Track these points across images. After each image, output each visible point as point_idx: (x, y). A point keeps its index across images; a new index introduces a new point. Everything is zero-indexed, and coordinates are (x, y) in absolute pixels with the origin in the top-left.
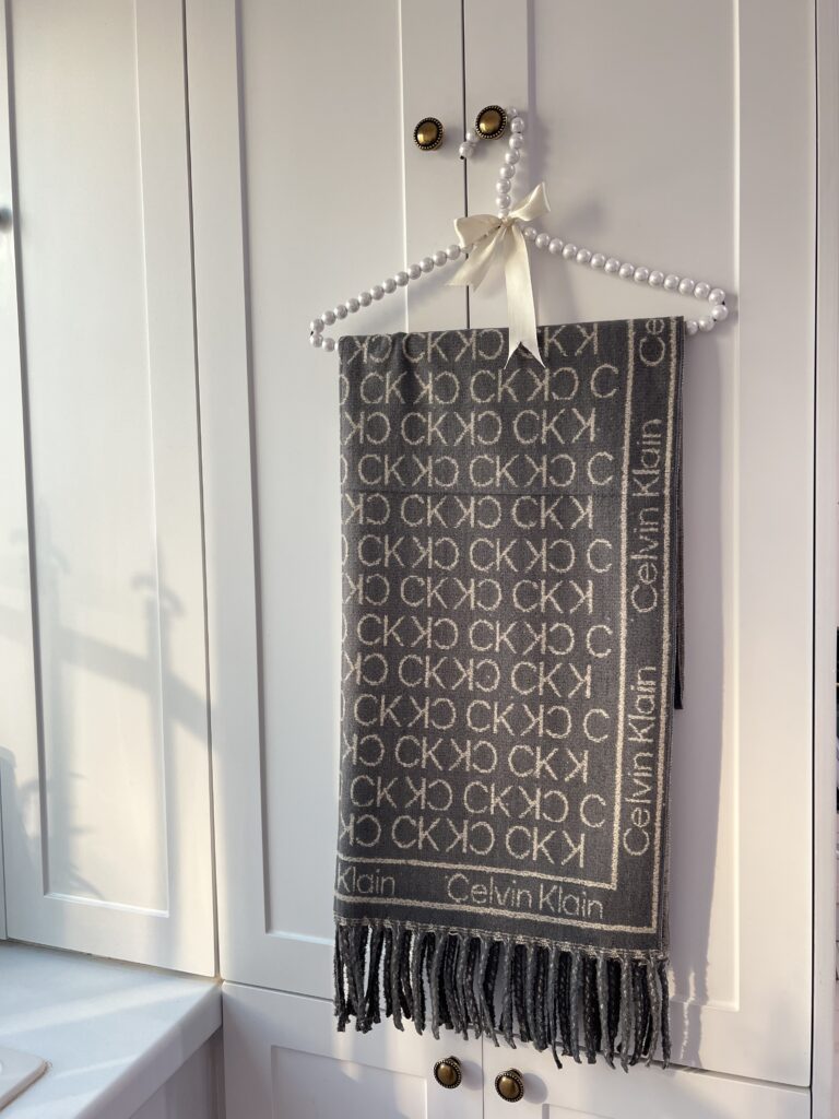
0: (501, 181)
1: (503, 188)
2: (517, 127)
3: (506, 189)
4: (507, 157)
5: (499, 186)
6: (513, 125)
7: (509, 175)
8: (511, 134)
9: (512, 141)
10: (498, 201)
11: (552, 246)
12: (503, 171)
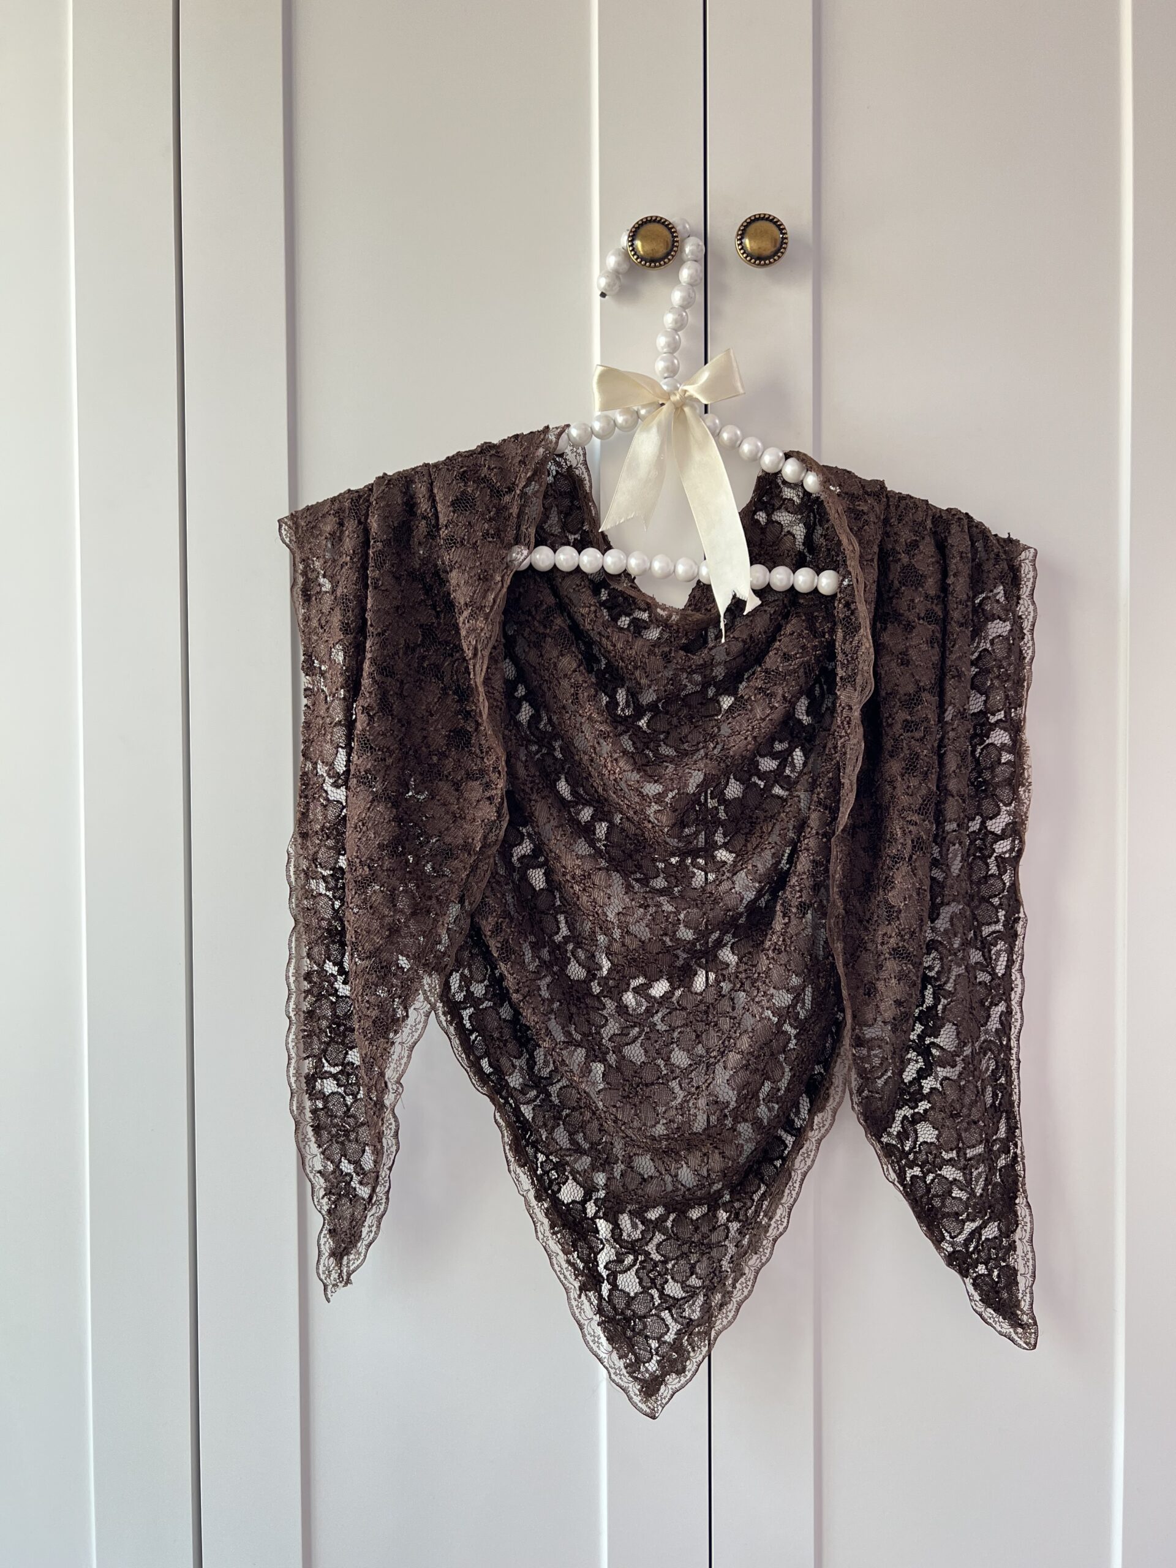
0: (666, 334)
1: (669, 345)
2: (692, 252)
3: (673, 347)
4: (677, 296)
5: (662, 341)
6: (688, 249)
7: (680, 325)
8: (682, 262)
9: (685, 274)
10: (660, 365)
11: (746, 448)
12: (669, 319)
